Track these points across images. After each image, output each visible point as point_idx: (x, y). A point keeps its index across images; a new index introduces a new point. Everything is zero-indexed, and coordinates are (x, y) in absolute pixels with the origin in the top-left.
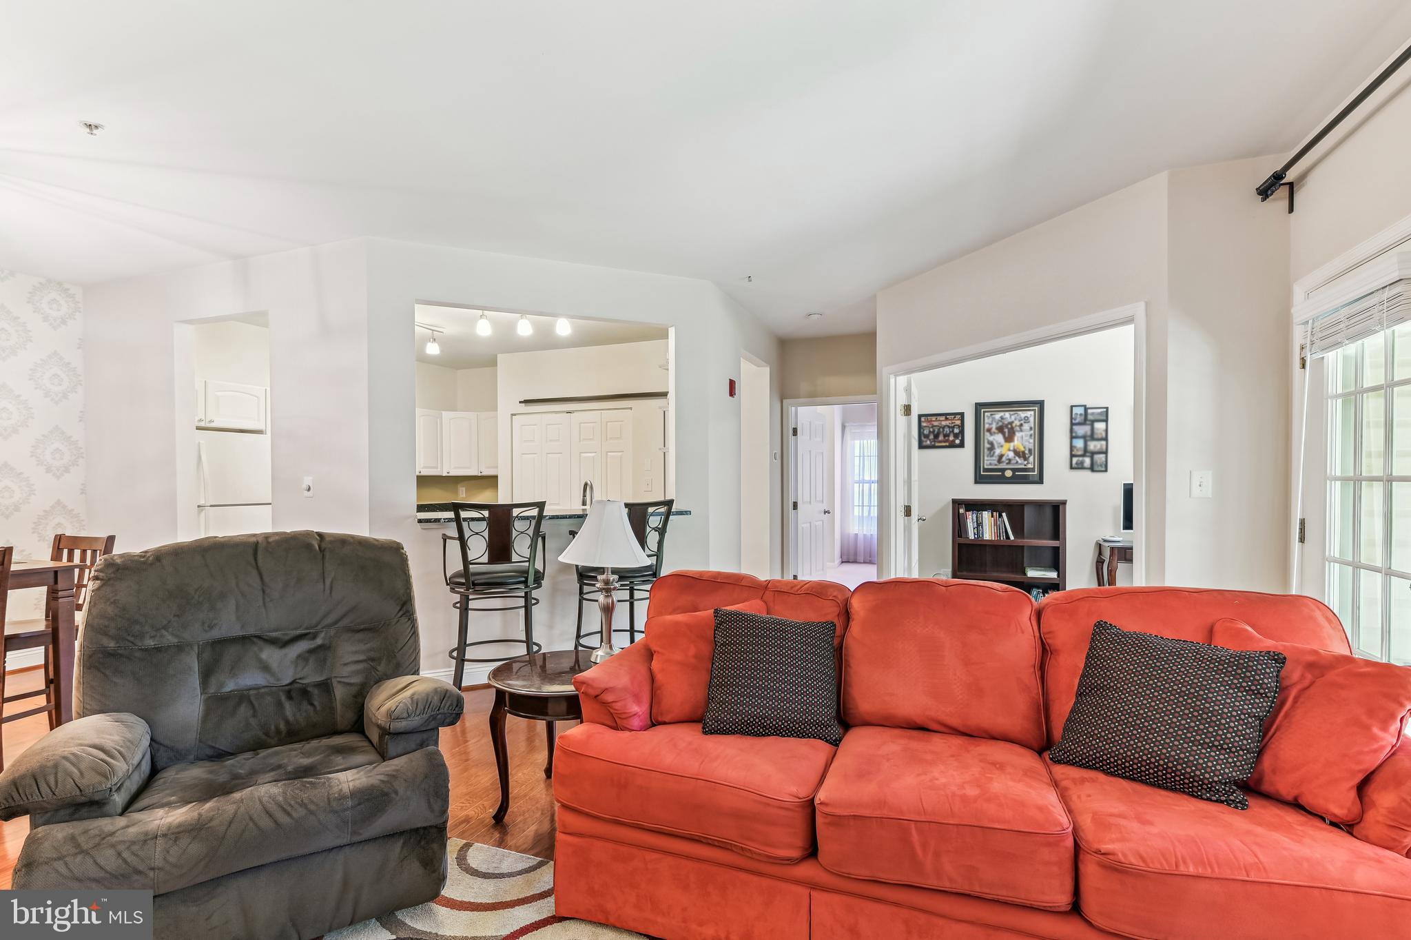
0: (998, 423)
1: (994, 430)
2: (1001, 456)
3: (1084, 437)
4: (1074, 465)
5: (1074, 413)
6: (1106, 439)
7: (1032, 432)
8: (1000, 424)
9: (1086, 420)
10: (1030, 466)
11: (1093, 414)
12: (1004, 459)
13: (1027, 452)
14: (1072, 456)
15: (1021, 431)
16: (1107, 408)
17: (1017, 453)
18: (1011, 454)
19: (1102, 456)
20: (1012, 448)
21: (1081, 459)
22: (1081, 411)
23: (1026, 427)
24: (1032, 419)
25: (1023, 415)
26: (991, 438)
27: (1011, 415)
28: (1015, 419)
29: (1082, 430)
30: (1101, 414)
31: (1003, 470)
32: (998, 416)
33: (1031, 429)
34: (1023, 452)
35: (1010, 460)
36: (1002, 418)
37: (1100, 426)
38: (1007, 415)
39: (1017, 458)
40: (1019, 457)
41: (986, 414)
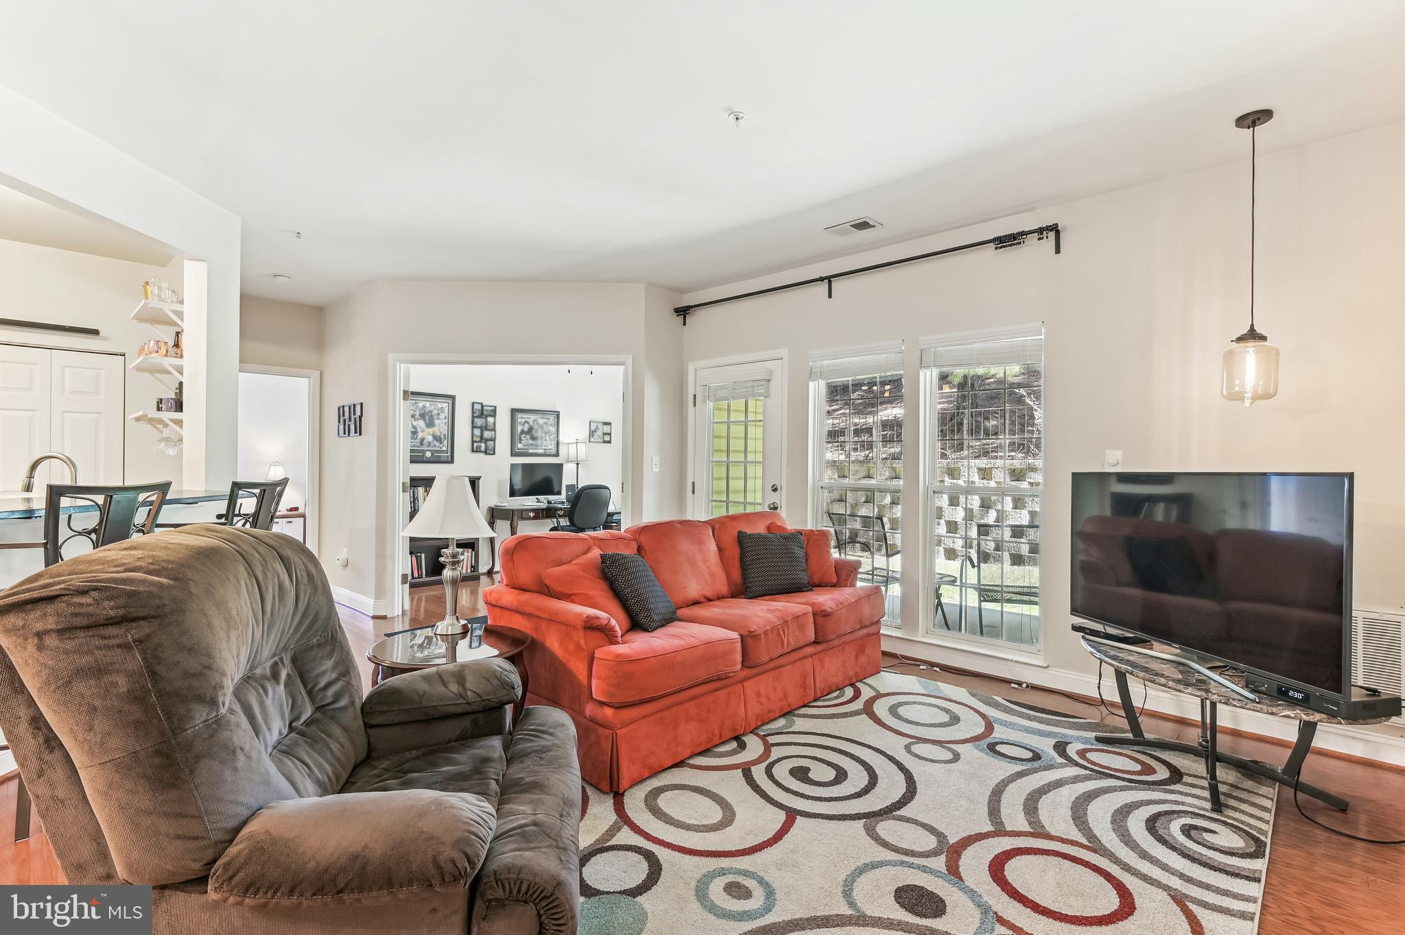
0: (420, 411)
1: (417, 416)
2: (423, 440)
3: (481, 428)
4: (475, 449)
5: (475, 408)
6: (494, 430)
7: (446, 420)
8: (423, 411)
9: (482, 414)
10: (444, 448)
11: (487, 410)
12: (425, 441)
13: (442, 437)
14: (473, 442)
15: (438, 419)
16: (496, 407)
17: (435, 437)
18: (430, 438)
19: (492, 442)
20: (431, 433)
21: (479, 444)
22: (478, 407)
23: (442, 416)
24: (446, 410)
25: (440, 405)
26: (415, 423)
27: (431, 405)
28: (434, 409)
29: (479, 422)
30: (491, 410)
31: (424, 452)
32: (421, 405)
33: (446, 417)
34: (440, 437)
35: (429, 443)
36: (424, 406)
37: (490, 420)
38: (428, 404)
39: (435, 442)
40: (437, 441)
41: (412, 401)
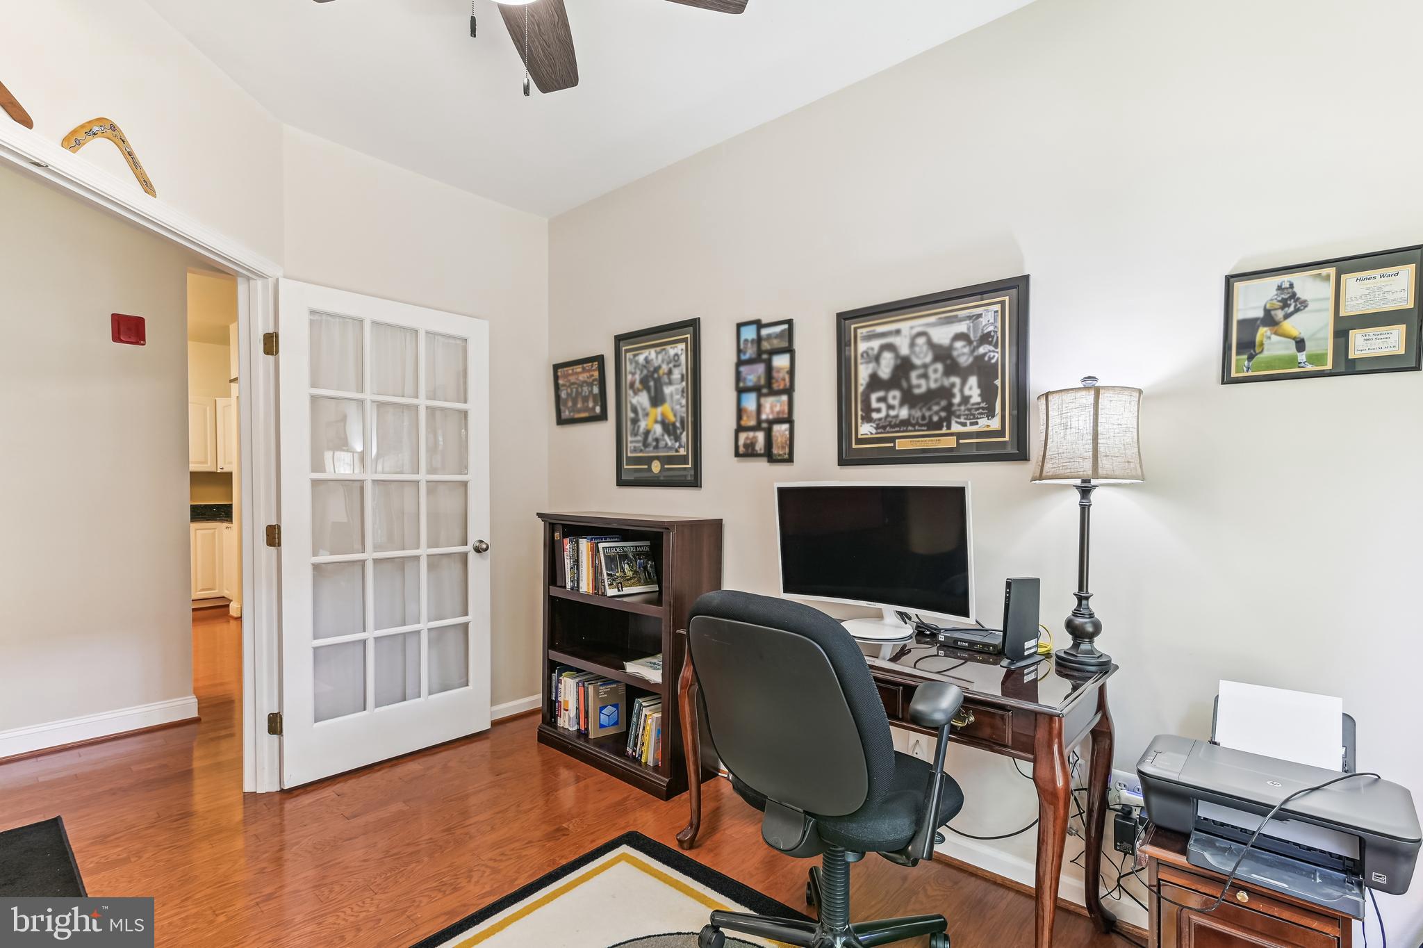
0: (642, 371)
1: (637, 385)
2: (647, 433)
3: (756, 389)
4: (741, 450)
5: (743, 338)
6: (789, 391)
7: (684, 384)
8: (645, 372)
10: (682, 452)
11: (769, 337)
12: (650, 439)
13: (678, 424)
14: (740, 429)
15: (670, 383)
16: (790, 322)
17: (668, 428)
18: (658, 429)
19: (785, 427)
20: (659, 418)
21: (751, 434)
22: (749, 333)
23: (676, 375)
24: (683, 358)
25: (672, 351)
26: (635, 401)
27: (657, 353)
28: (663, 361)
29: (754, 374)
30: (779, 336)
31: (649, 461)
32: (641, 358)
33: (682, 376)
34: (674, 424)
35: (657, 440)
36: (646, 360)
37: (781, 362)
38: (652, 354)
39: (666, 437)
40: (669, 435)
41: (628, 354)
